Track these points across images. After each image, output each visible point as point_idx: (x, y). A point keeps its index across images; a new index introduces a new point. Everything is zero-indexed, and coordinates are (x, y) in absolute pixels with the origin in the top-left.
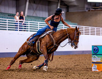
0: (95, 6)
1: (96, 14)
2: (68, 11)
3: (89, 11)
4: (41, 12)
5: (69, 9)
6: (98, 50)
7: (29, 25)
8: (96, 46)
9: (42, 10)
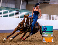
0: (45, 1)
1: (45, 6)
2: (27, 4)
3: (41, 4)
4: (10, 5)
5: (28, 3)
6: (46, 29)
7: (2, 13)
8: (45, 26)
9: (11, 3)
